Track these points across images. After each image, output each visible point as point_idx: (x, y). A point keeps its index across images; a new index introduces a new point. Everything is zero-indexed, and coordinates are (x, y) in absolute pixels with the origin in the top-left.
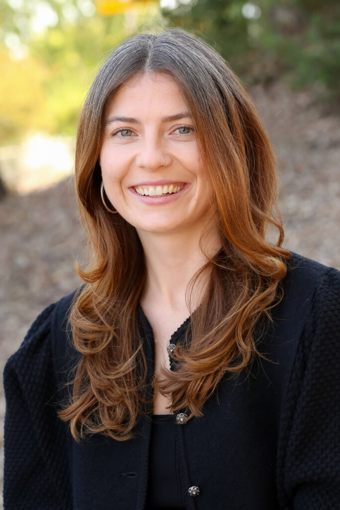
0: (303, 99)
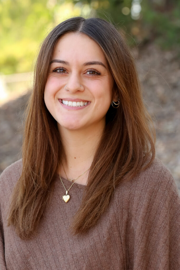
0: (168, 55)
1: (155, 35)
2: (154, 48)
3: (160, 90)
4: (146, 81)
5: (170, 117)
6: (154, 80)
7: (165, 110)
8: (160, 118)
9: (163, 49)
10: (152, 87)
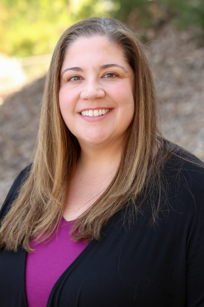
0: (185, 36)
1: (171, 15)
2: (170, 29)
3: (177, 71)
4: (162, 63)
5: (187, 98)
6: (171, 61)
7: (183, 91)
8: (177, 99)
9: (179, 29)
10: (169, 68)
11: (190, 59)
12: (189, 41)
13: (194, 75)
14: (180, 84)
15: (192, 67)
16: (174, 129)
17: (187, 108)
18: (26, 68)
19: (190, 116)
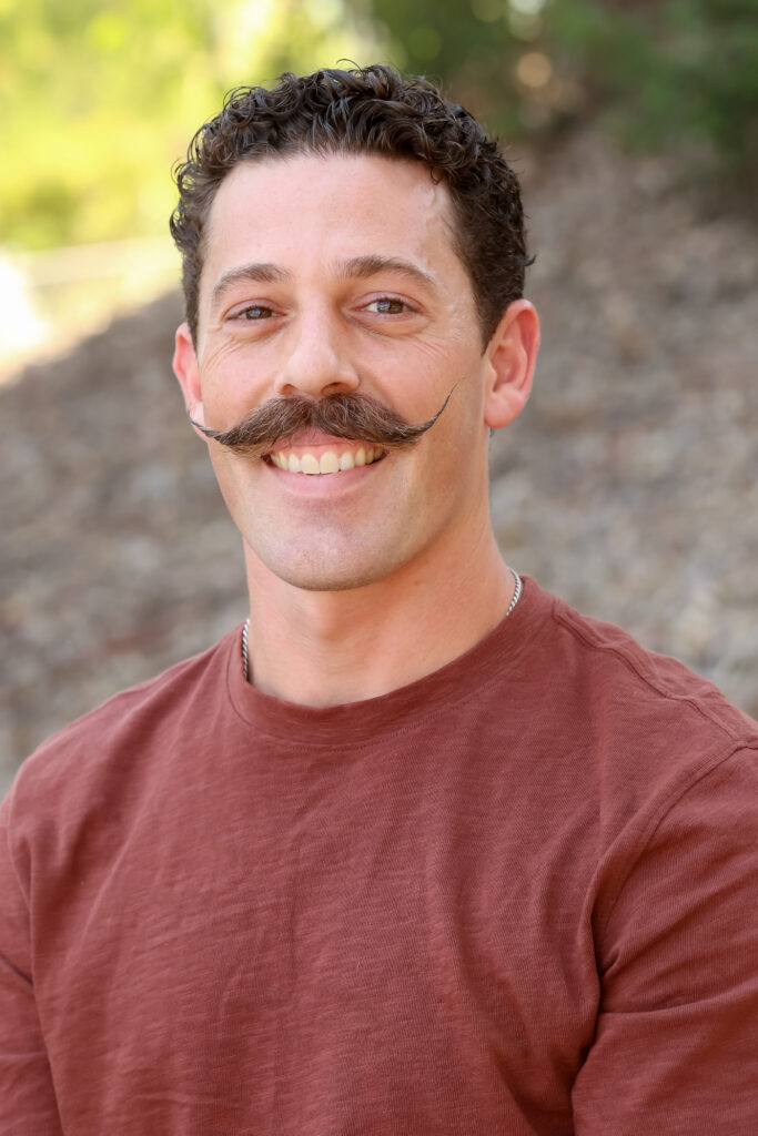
1: (600, 95)
8: (617, 420)
11: (672, 264)
12: (664, 196)
13: (684, 326)
14: (629, 359)
15: (674, 296)
16: (602, 533)
17: (653, 451)
18: (48, 293)
19: (664, 486)
